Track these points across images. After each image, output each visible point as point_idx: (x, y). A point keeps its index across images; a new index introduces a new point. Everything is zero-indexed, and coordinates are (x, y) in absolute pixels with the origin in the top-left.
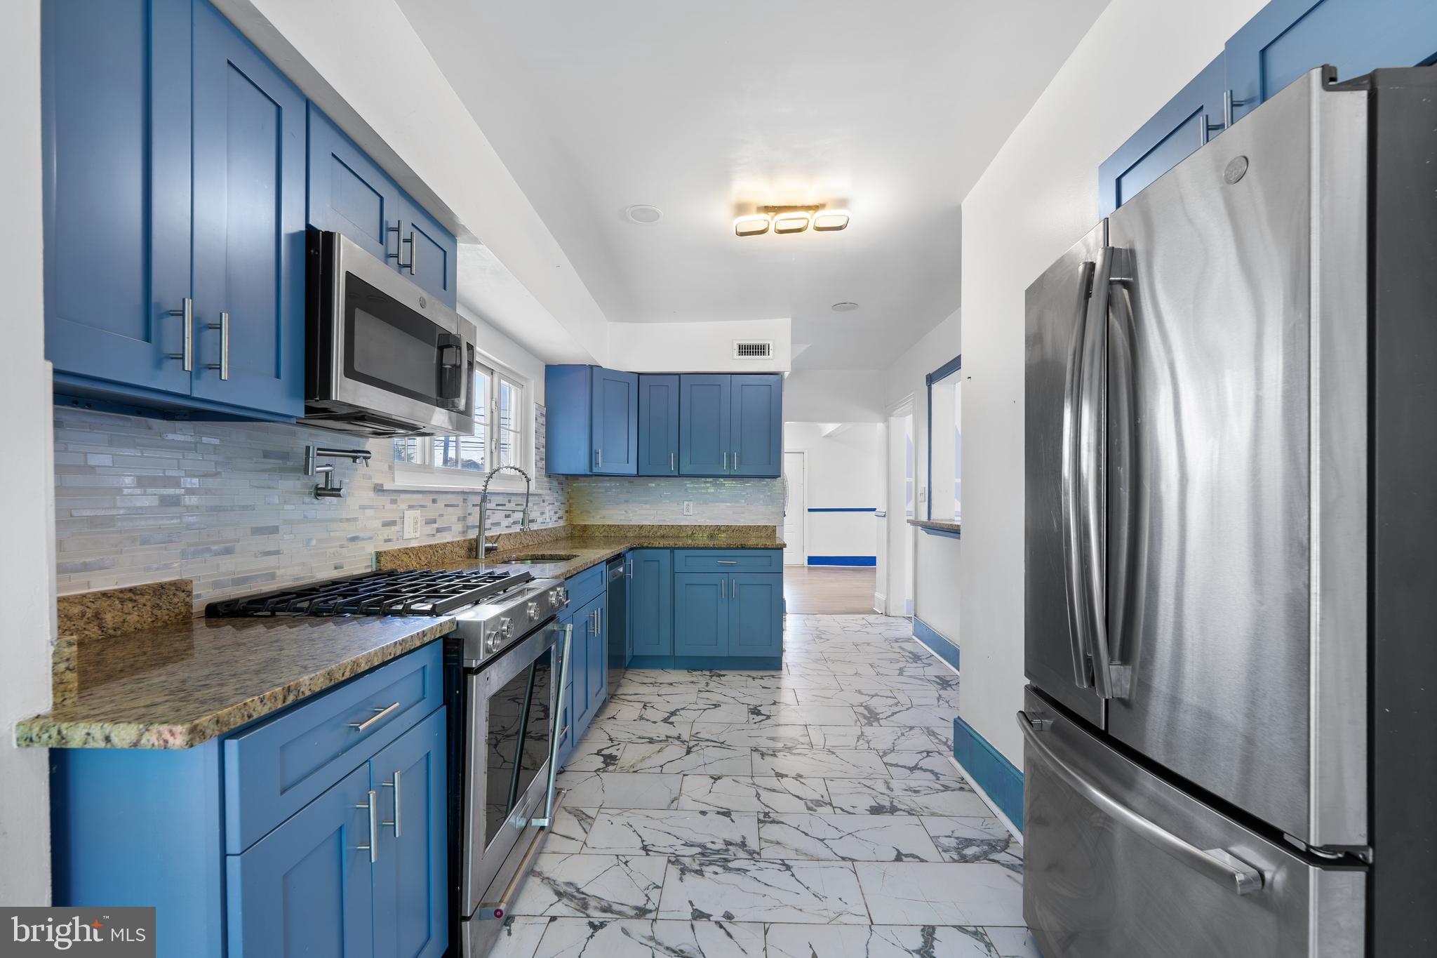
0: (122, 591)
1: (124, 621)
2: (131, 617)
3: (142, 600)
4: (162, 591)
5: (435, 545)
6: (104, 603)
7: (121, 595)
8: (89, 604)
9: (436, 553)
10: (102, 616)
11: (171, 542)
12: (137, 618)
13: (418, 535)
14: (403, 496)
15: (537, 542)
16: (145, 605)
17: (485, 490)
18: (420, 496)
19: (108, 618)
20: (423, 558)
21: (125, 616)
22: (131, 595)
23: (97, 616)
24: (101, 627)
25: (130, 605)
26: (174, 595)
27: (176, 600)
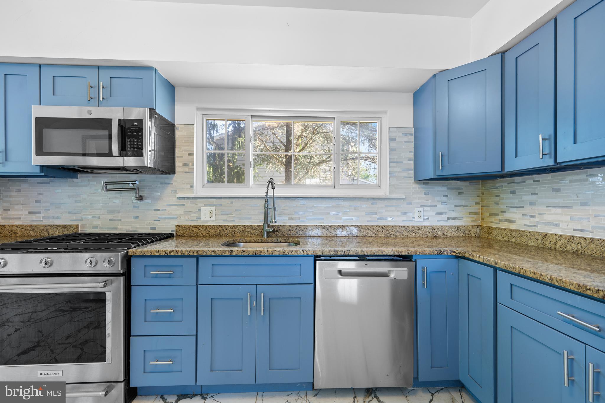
0: (54, 225)
1: (54, 233)
2: (56, 232)
3: (59, 228)
4: (65, 227)
5: (225, 226)
6: (49, 228)
7: (53, 226)
8: (45, 227)
9: (225, 230)
10: (48, 231)
11: (77, 213)
12: (58, 233)
13: (214, 219)
14: (199, 200)
15: (383, 236)
16: (60, 230)
17: (267, 195)
18: (215, 200)
19: (50, 232)
20: (212, 231)
21: (54, 232)
22: (56, 226)
23: (47, 230)
24: (48, 234)
25: (56, 229)
26: (69, 228)
27: (70, 230)
